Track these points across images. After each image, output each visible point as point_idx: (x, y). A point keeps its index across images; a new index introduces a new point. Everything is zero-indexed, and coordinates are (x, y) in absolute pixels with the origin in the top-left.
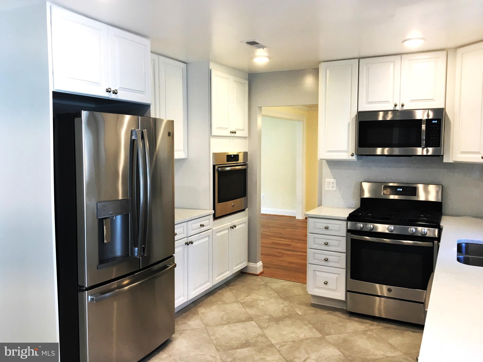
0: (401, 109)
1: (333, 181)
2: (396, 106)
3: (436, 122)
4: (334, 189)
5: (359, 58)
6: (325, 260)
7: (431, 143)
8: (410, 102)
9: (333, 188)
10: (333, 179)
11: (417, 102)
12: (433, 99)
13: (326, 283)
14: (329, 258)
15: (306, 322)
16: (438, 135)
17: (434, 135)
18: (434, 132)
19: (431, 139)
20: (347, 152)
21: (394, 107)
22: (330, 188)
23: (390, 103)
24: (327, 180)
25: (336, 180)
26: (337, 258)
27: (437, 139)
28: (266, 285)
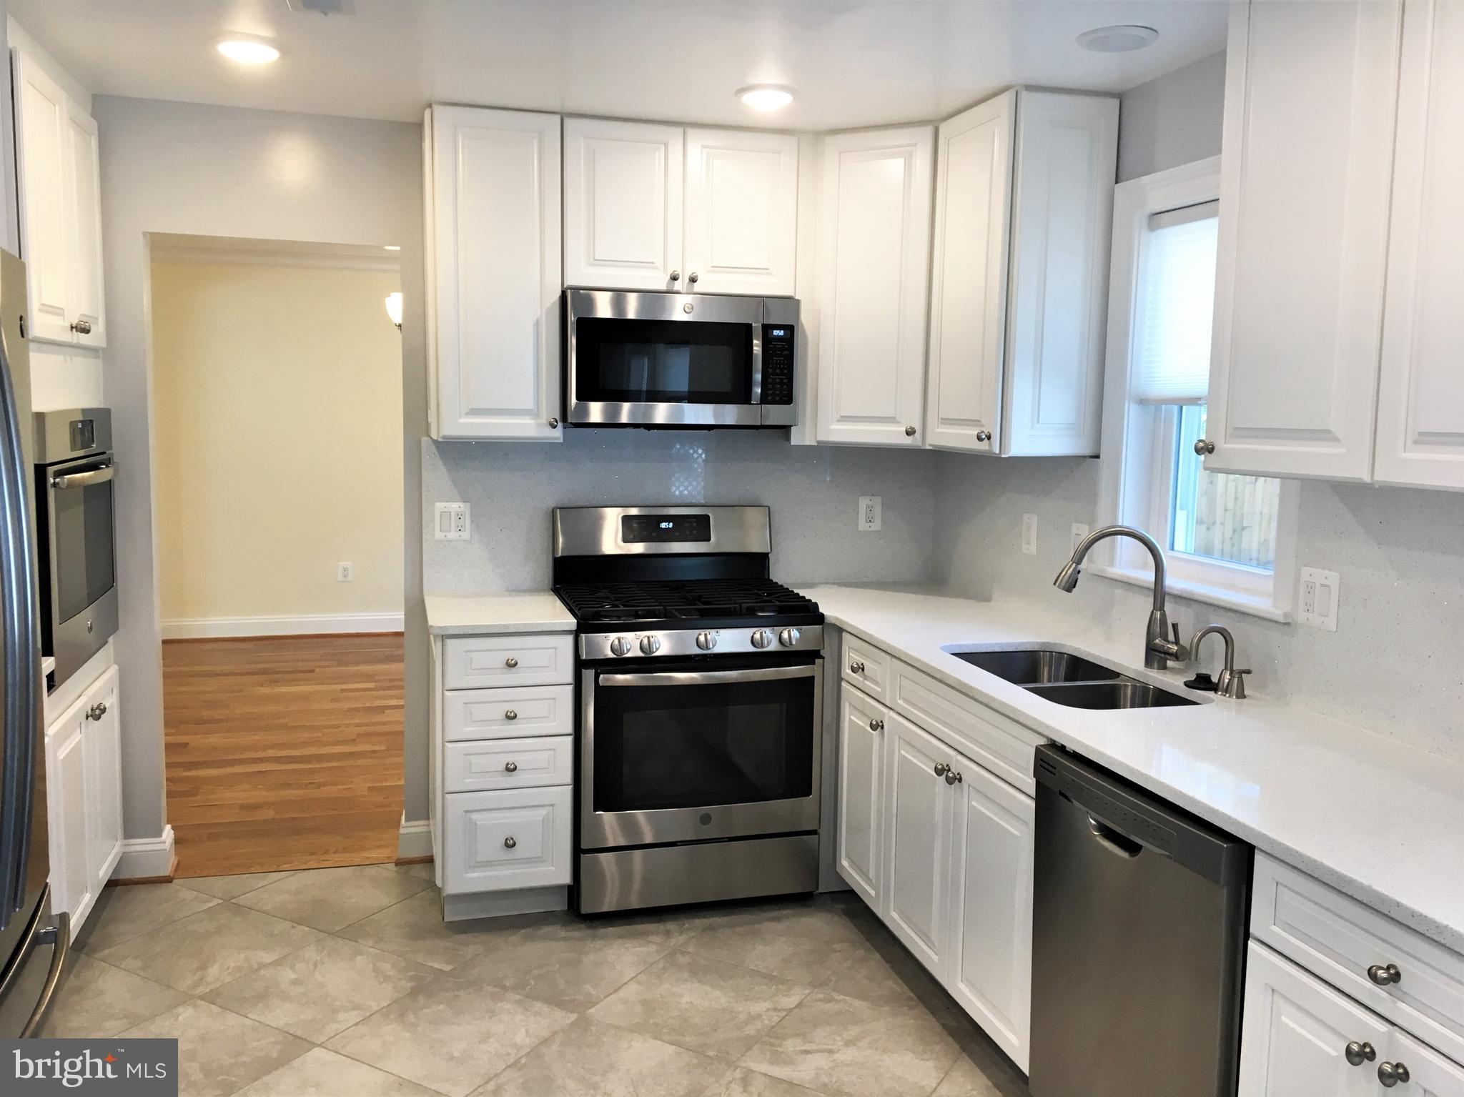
0: (687, 288)
1: (459, 510)
2: (674, 278)
3: (781, 333)
4: (466, 535)
5: (564, 116)
6: (508, 769)
7: (772, 392)
8: (709, 272)
9: (461, 533)
10: (462, 505)
11: (738, 273)
12: (767, 269)
13: (510, 844)
14: (519, 760)
15: (490, 989)
16: (786, 371)
17: (778, 371)
18: (777, 360)
19: (770, 380)
20: (534, 414)
21: (667, 283)
22: (450, 531)
23: (657, 268)
24: (440, 506)
25: (468, 504)
26: (546, 755)
27: (786, 381)
28: (233, 906)
